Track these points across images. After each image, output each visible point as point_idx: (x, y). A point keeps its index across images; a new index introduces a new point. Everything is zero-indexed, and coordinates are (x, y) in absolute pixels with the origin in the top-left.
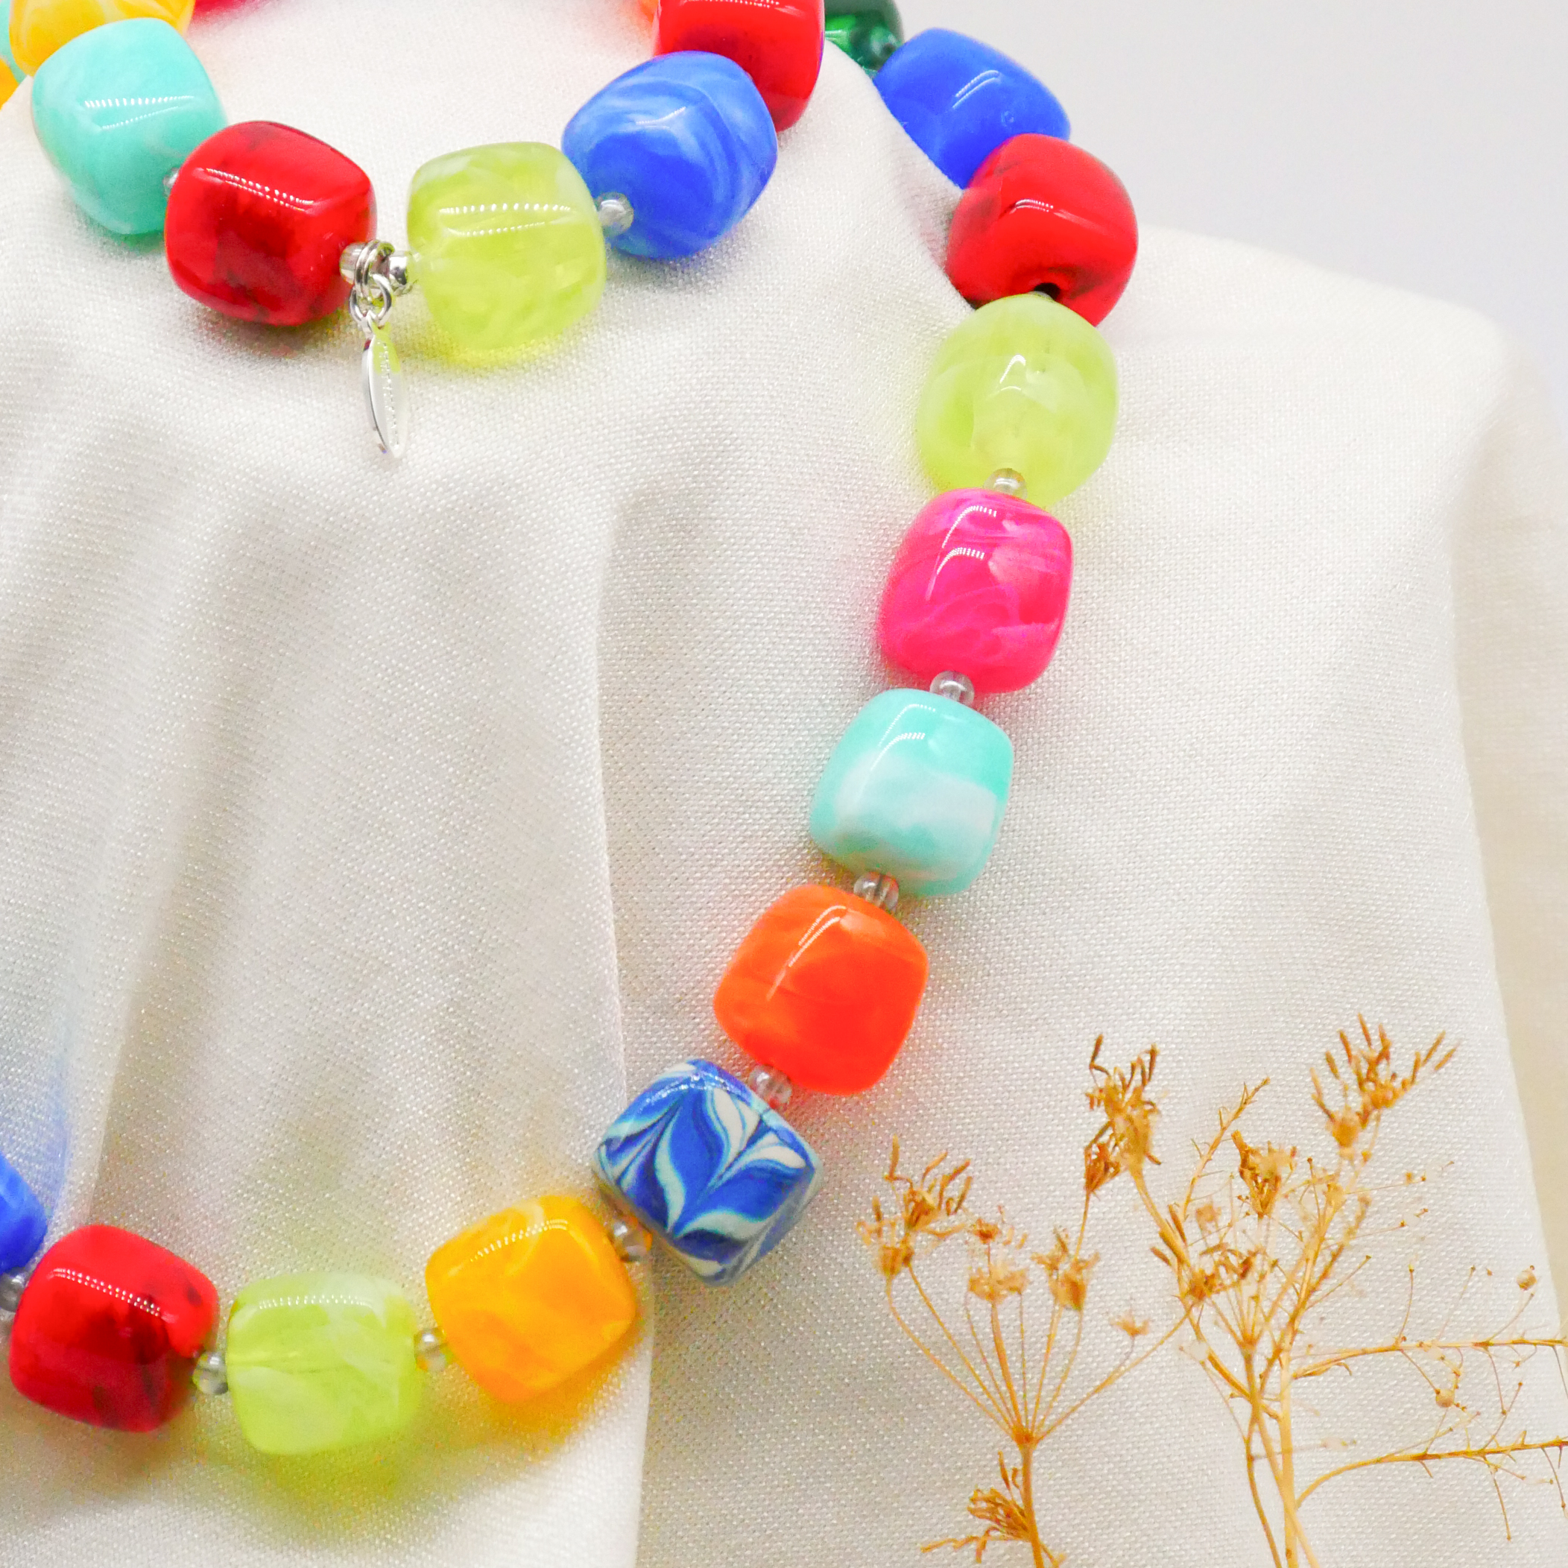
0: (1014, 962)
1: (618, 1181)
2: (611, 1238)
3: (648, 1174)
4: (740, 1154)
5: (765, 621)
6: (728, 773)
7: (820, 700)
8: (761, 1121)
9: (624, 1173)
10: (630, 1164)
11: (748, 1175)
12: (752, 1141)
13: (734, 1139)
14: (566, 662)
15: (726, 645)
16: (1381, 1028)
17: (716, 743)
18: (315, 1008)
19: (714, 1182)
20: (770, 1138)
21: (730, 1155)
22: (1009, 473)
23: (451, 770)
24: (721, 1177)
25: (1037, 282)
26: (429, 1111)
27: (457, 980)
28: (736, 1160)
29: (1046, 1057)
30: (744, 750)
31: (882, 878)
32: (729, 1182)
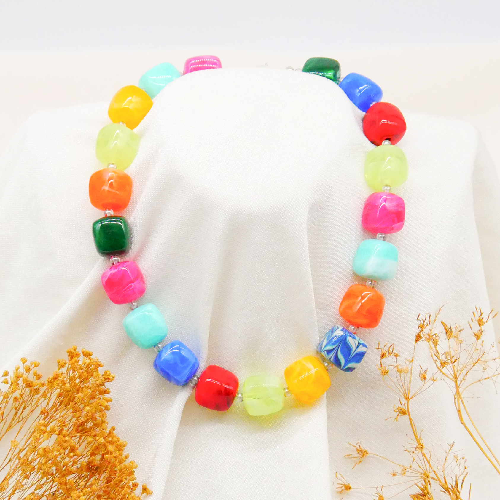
0: (394, 291)
1: (330, 359)
2: (324, 366)
3: (336, 358)
4: (355, 350)
5: (340, 226)
6: (334, 259)
7: (352, 240)
8: (359, 343)
9: (331, 357)
10: (332, 356)
11: (357, 354)
12: (358, 347)
13: (354, 347)
14: (302, 243)
15: (333, 232)
16: (480, 308)
17: (331, 253)
18: (250, 318)
19: (351, 357)
20: (361, 346)
21: (353, 351)
22: (387, 186)
23: (277, 266)
24: (352, 356)
25: (386, 138)
26: (275, 337)
27: (280, 309)
28: (354, 352)
29: (402, 310)
30: (337, 254)
31: (372, 281)
32: (354, 356)
